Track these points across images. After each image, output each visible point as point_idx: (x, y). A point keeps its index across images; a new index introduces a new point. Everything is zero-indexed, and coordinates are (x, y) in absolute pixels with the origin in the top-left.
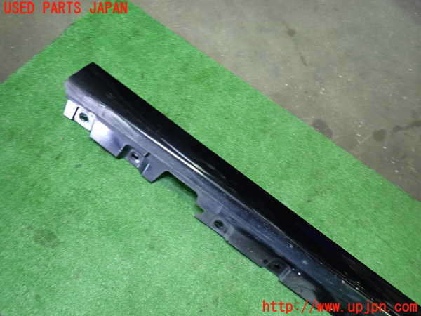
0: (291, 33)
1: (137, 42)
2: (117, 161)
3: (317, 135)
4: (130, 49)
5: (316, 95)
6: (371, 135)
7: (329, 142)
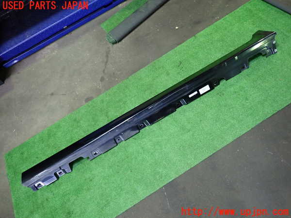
0: (52, 94)
1: (25, 155)
2: (59, 180)
3: (90, 103)
4: (26, 158)
5: (77, 96)
6: (100, 82)
7: (94, 100)
